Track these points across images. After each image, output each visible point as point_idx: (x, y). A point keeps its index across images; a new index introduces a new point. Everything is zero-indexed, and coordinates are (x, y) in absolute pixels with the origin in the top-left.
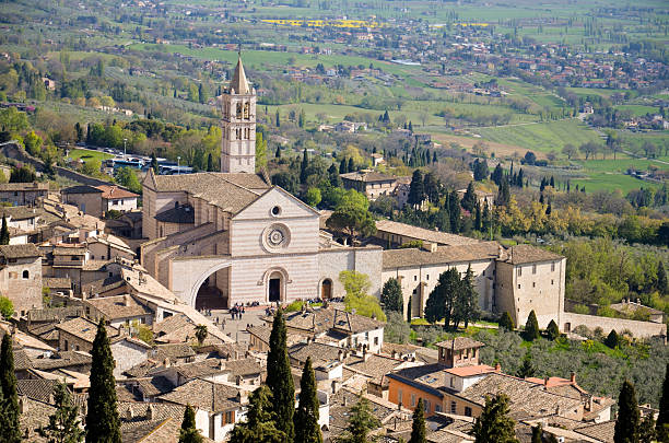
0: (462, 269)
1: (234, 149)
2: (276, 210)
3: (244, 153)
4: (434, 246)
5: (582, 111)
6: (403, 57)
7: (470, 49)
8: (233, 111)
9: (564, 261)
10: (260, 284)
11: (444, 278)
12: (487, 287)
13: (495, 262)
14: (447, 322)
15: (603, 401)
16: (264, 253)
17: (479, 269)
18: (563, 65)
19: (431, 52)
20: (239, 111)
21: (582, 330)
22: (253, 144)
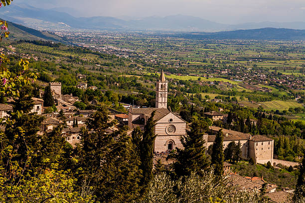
0: (237, 142)
1: (160, 100)
2: (171, 120)
3: (163, 101)
4: (227, 134)
5: (297, 97)
6: (237, 79)
7: (260, 76)
8: (160, 87)
9: (273, 141)
10: (165, 145)
11: (230, 145)
12: (245, 149)
13: (249, 141)
14: (231, 161)
15: (272, 186)
16: (166, 135)
17: (243, 142)
18: (291, 82)
19: (247, 77)
20: (162, 87)
21: (279, 165)
22: (166, 98)
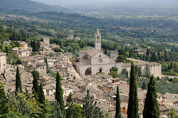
2: (100, 56)
6: (168, 28)
8: (96, 38)
9: (161, 65)
12: (145, 70)
13: (147, 65)
